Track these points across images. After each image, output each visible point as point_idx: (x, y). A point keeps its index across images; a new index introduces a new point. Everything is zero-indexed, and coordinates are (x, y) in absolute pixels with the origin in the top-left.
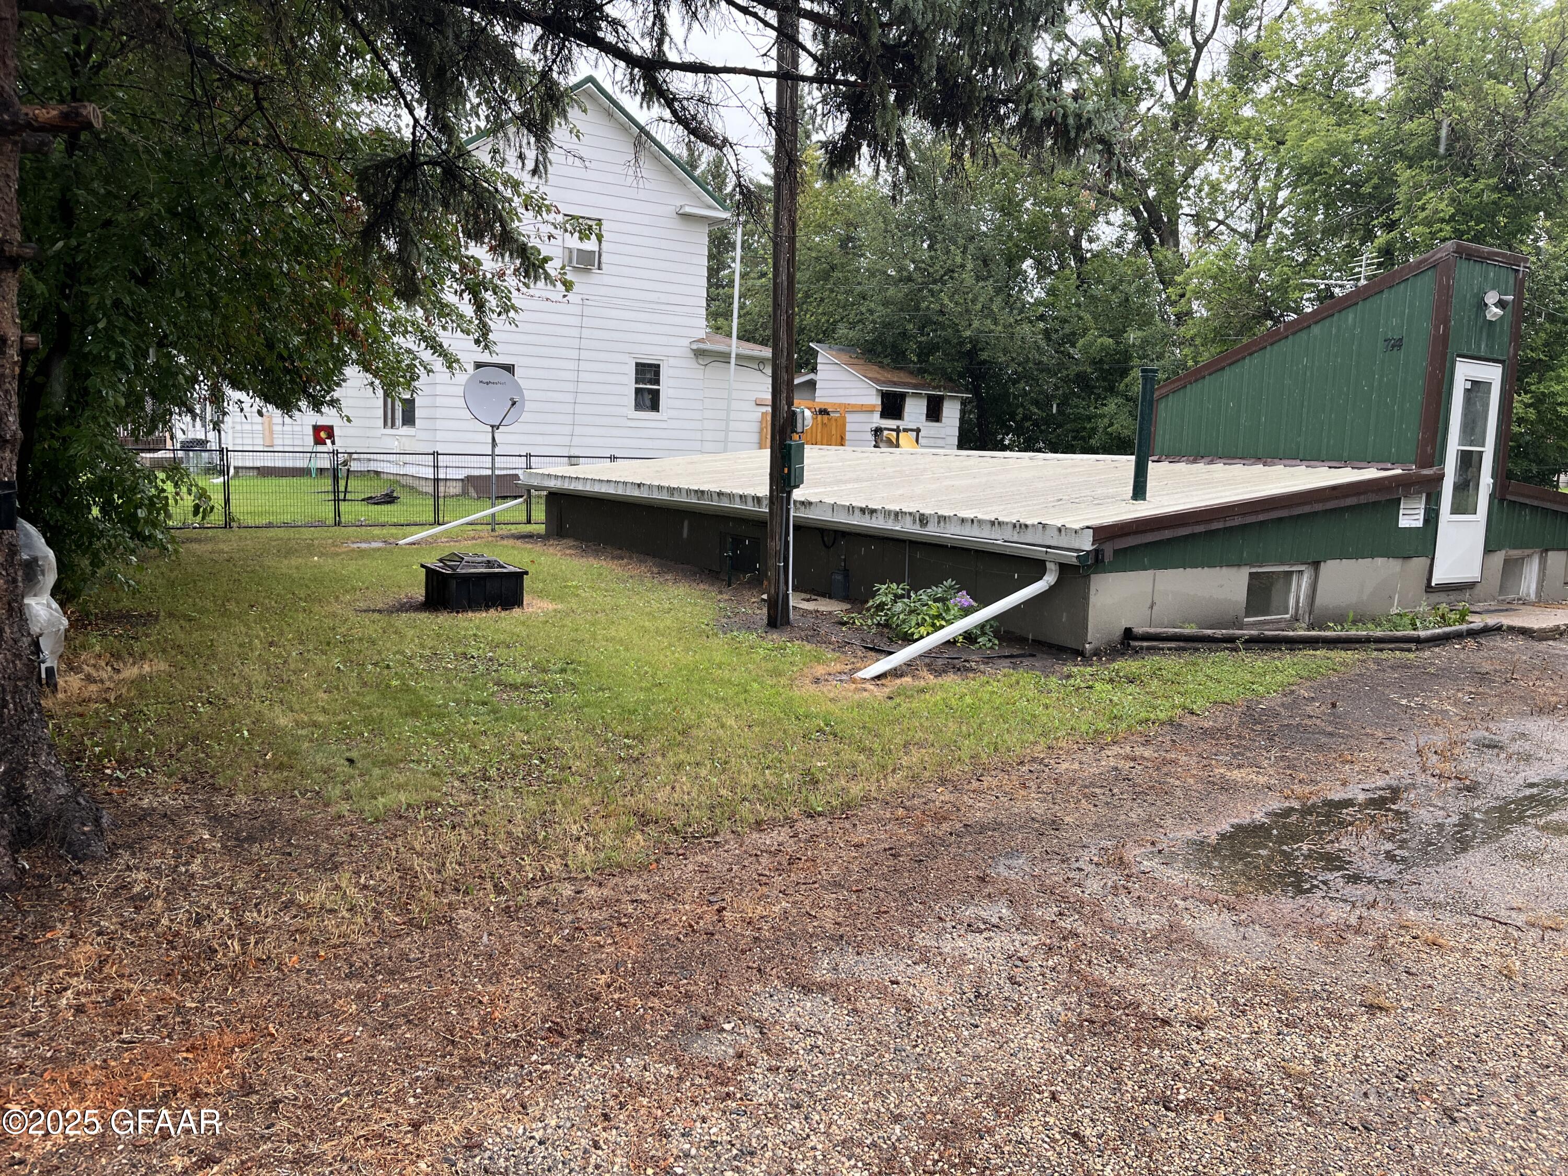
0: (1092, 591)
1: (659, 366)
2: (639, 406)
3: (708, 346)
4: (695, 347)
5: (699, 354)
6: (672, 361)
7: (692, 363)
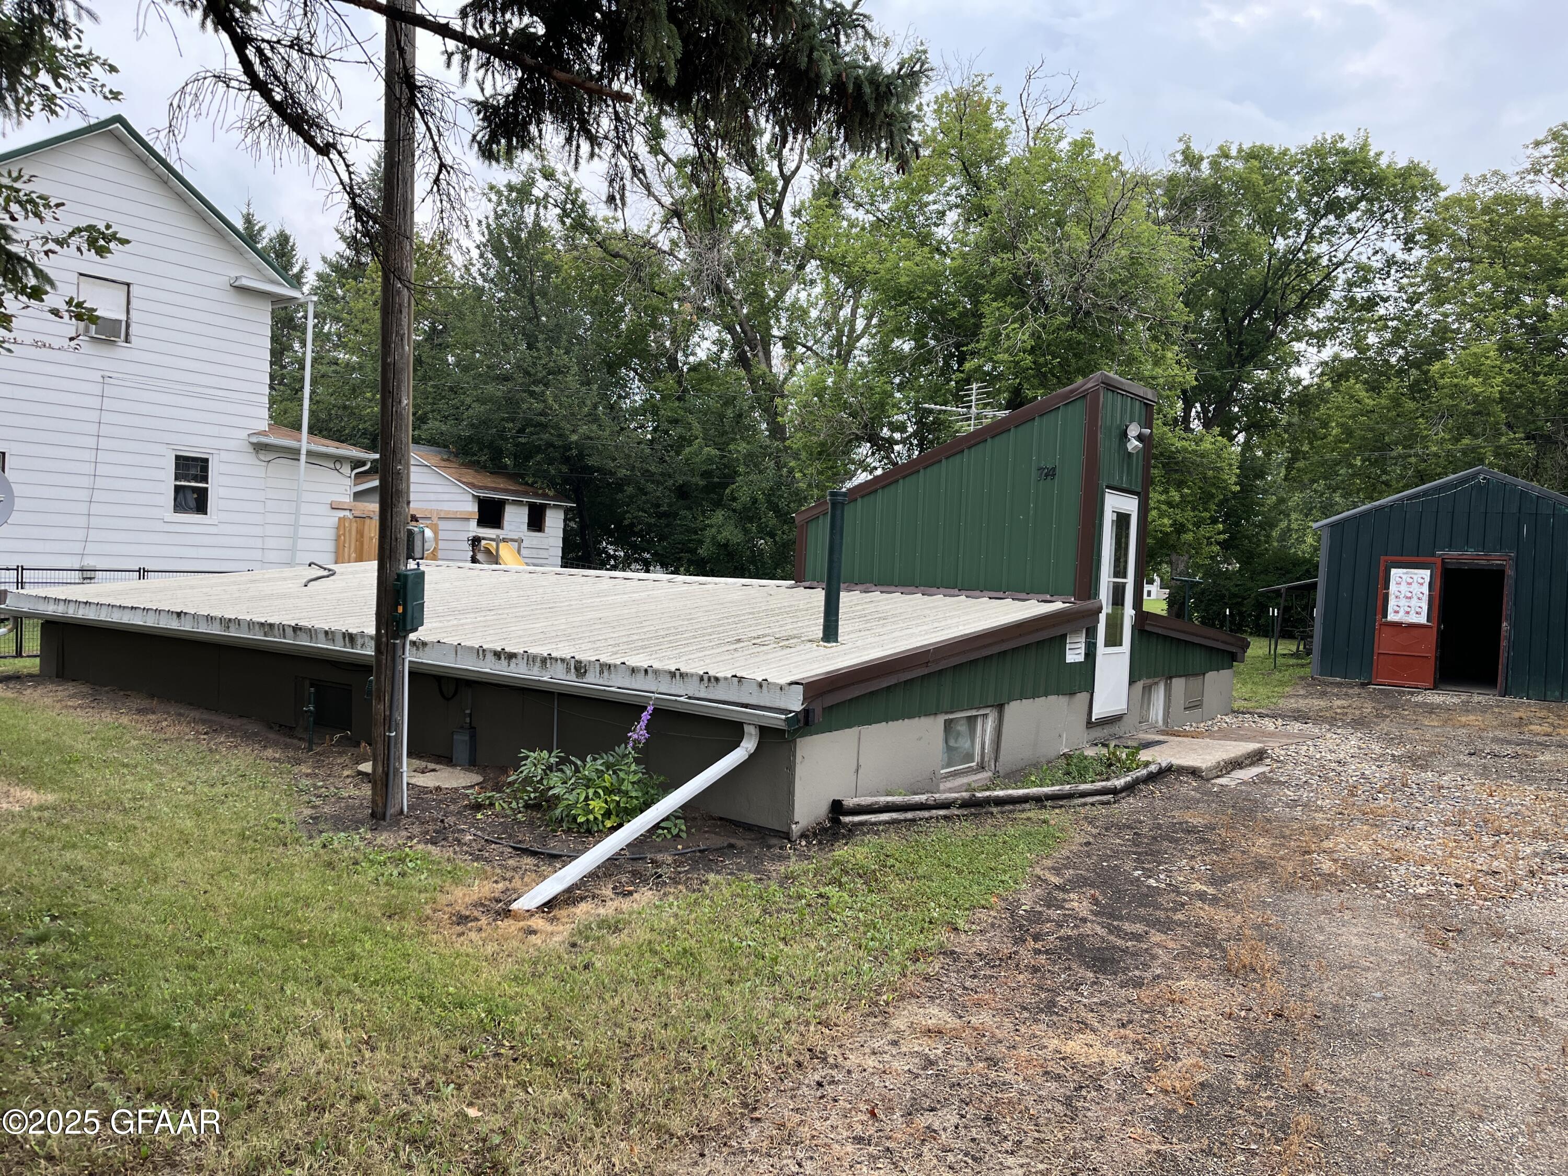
0: (798, 759)
1: (206, 460)
2: (180, 506)
3: (272, 440)
4: (254, 440)
5: (260, 448)
6: (224, 456)
7: (251, 458)
